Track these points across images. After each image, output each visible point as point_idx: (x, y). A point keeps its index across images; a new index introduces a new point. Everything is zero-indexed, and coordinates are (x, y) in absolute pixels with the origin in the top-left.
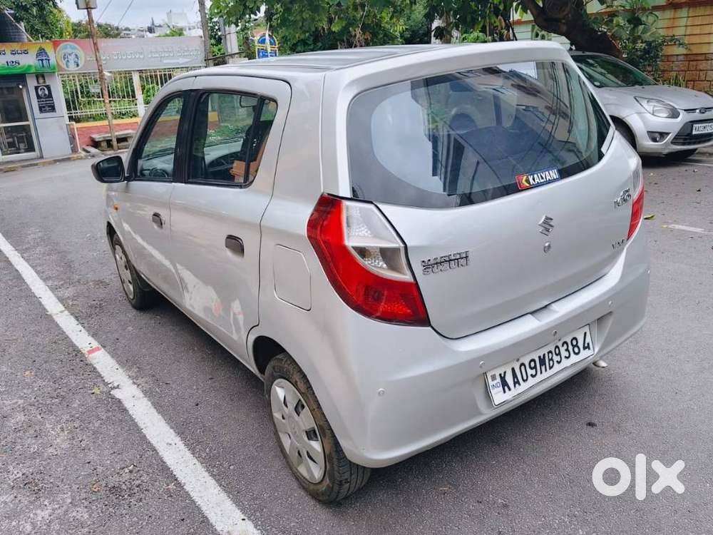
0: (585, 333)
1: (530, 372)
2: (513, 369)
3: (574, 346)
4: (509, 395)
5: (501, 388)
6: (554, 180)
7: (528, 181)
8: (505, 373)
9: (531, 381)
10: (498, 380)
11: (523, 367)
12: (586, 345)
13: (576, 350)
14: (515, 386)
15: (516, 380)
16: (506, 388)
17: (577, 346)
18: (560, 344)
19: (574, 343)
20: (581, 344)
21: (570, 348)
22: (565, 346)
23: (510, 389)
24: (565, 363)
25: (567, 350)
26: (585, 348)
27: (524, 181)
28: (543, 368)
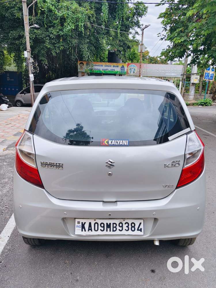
0: (140, 223)
1: (100, 228)
2: (90, 223)
3: (132, 227)
4: (84, 233)
5: (81, 229)
6: (124, 146)
7: (108, 142)
8: (85, 223)
9: (99, 232)
10: (81, 224)
11: (96, 225)
12: (139, 229)
13: (133, 229)
14: (89, 230)
15: (90, 228)
16: (83, 229)
17: (134, 227)
18: (124, 223)
19: (133, 225)
20: (136, 227)
21: (130, 227)
22: (127, 225)
23: (85, 231)
24: (124, 232)
25: (128, 227)
26: (138, 230)
27: (105, 142)
28: (109, 229)
